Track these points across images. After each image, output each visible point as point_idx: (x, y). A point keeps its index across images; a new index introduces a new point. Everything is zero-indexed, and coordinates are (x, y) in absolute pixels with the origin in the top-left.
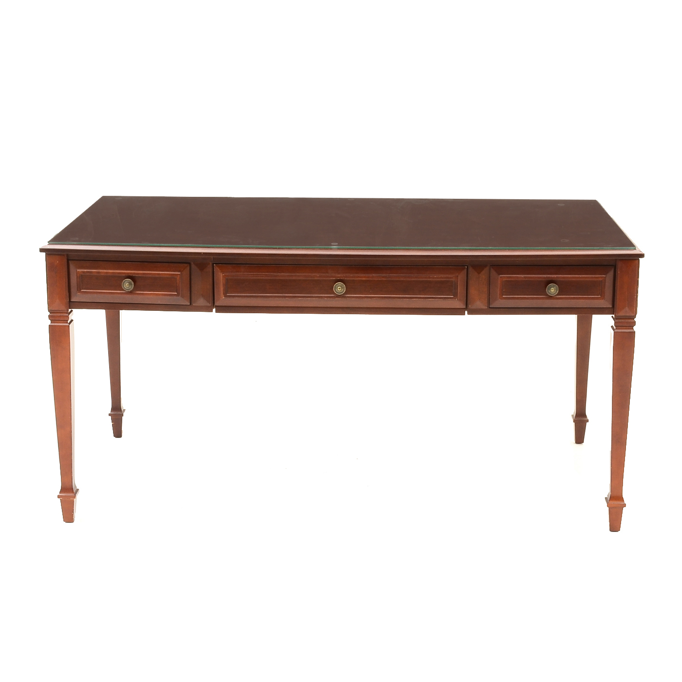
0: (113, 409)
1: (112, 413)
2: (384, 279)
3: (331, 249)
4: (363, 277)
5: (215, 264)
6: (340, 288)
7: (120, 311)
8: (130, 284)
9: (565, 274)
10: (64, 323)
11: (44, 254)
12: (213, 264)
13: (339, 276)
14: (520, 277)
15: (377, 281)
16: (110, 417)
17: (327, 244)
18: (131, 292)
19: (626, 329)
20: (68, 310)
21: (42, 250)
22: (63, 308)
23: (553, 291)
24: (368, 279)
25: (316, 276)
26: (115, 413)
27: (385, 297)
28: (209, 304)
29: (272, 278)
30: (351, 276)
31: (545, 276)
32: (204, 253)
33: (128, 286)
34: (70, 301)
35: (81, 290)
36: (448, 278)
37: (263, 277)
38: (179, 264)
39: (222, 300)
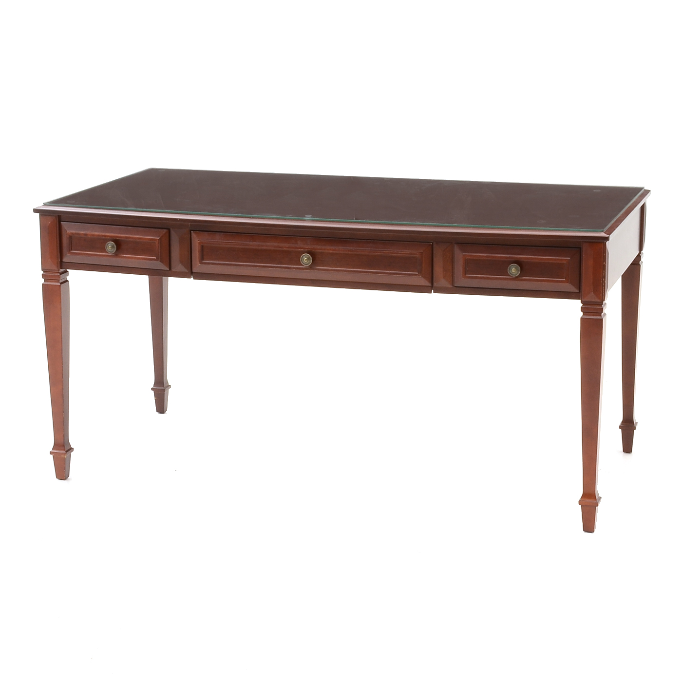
2: (350, 252)
3: (305, 220)
4: (329, 249)
5: (193, 230)
6: (306, 260)
9: (529, 255)
11: (38, 214)
12: (191, 231)
13: (309, 247)
14: (483, 256)
15: (344, 254)
17: (300, 215)
19: (593, 315)
20: (59, 270)
21: (35, 211)
23: (513, 271)
24: (334, 252)
25: (285, 246)
27: (351, 271)
28: (186, 271)
29: (244, 247)
30: (318, 248)
31: (508, 256)
32: (180, 219)
36: (411, 254)
37: (235, 245)
38: (159, 230)
39: (198, 267)
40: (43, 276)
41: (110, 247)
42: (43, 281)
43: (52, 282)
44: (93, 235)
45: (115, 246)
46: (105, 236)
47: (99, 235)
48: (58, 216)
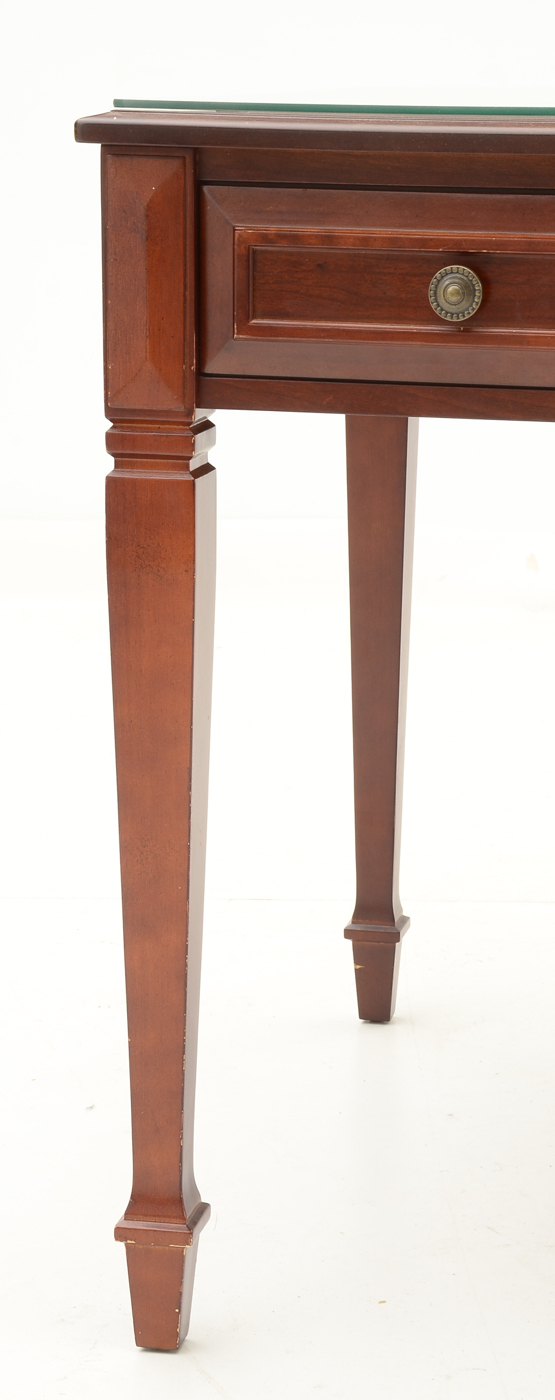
0: (363, 911)
1: (358, 928)
7: (410, 418)
8: (467, 290)
10: (175, 467)
11: (96, 149)
16: (349, 943)
18: (465, 331)
20: (190, 413)
21: (86, 132)
22: (168, 400)
26: (370, 927)
33: (454, 299)
34: (200, 373)
35: (248, 319)
40: (113, 442)
41: (452, 291)
42: (108, 464)
43: (153, 467)
44: (365, 241)
45: (479, 286)
46: (423, 242)
47: (393, 241)
48: (196, 151)
